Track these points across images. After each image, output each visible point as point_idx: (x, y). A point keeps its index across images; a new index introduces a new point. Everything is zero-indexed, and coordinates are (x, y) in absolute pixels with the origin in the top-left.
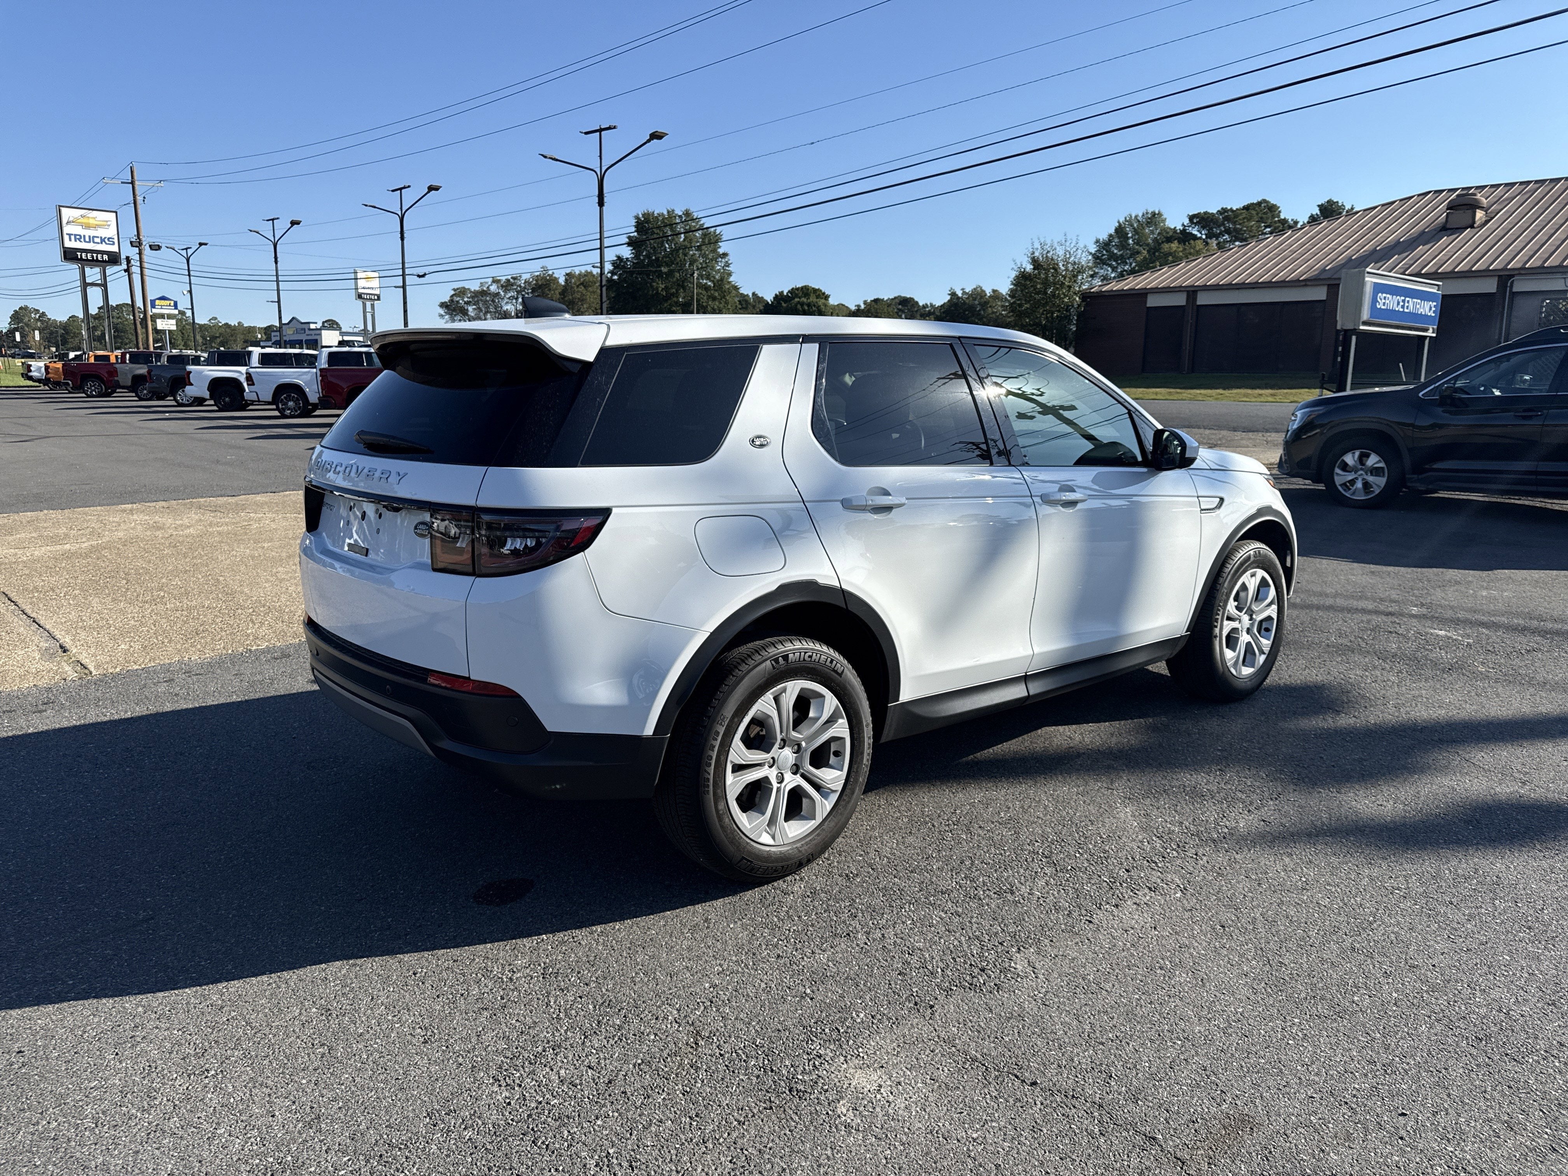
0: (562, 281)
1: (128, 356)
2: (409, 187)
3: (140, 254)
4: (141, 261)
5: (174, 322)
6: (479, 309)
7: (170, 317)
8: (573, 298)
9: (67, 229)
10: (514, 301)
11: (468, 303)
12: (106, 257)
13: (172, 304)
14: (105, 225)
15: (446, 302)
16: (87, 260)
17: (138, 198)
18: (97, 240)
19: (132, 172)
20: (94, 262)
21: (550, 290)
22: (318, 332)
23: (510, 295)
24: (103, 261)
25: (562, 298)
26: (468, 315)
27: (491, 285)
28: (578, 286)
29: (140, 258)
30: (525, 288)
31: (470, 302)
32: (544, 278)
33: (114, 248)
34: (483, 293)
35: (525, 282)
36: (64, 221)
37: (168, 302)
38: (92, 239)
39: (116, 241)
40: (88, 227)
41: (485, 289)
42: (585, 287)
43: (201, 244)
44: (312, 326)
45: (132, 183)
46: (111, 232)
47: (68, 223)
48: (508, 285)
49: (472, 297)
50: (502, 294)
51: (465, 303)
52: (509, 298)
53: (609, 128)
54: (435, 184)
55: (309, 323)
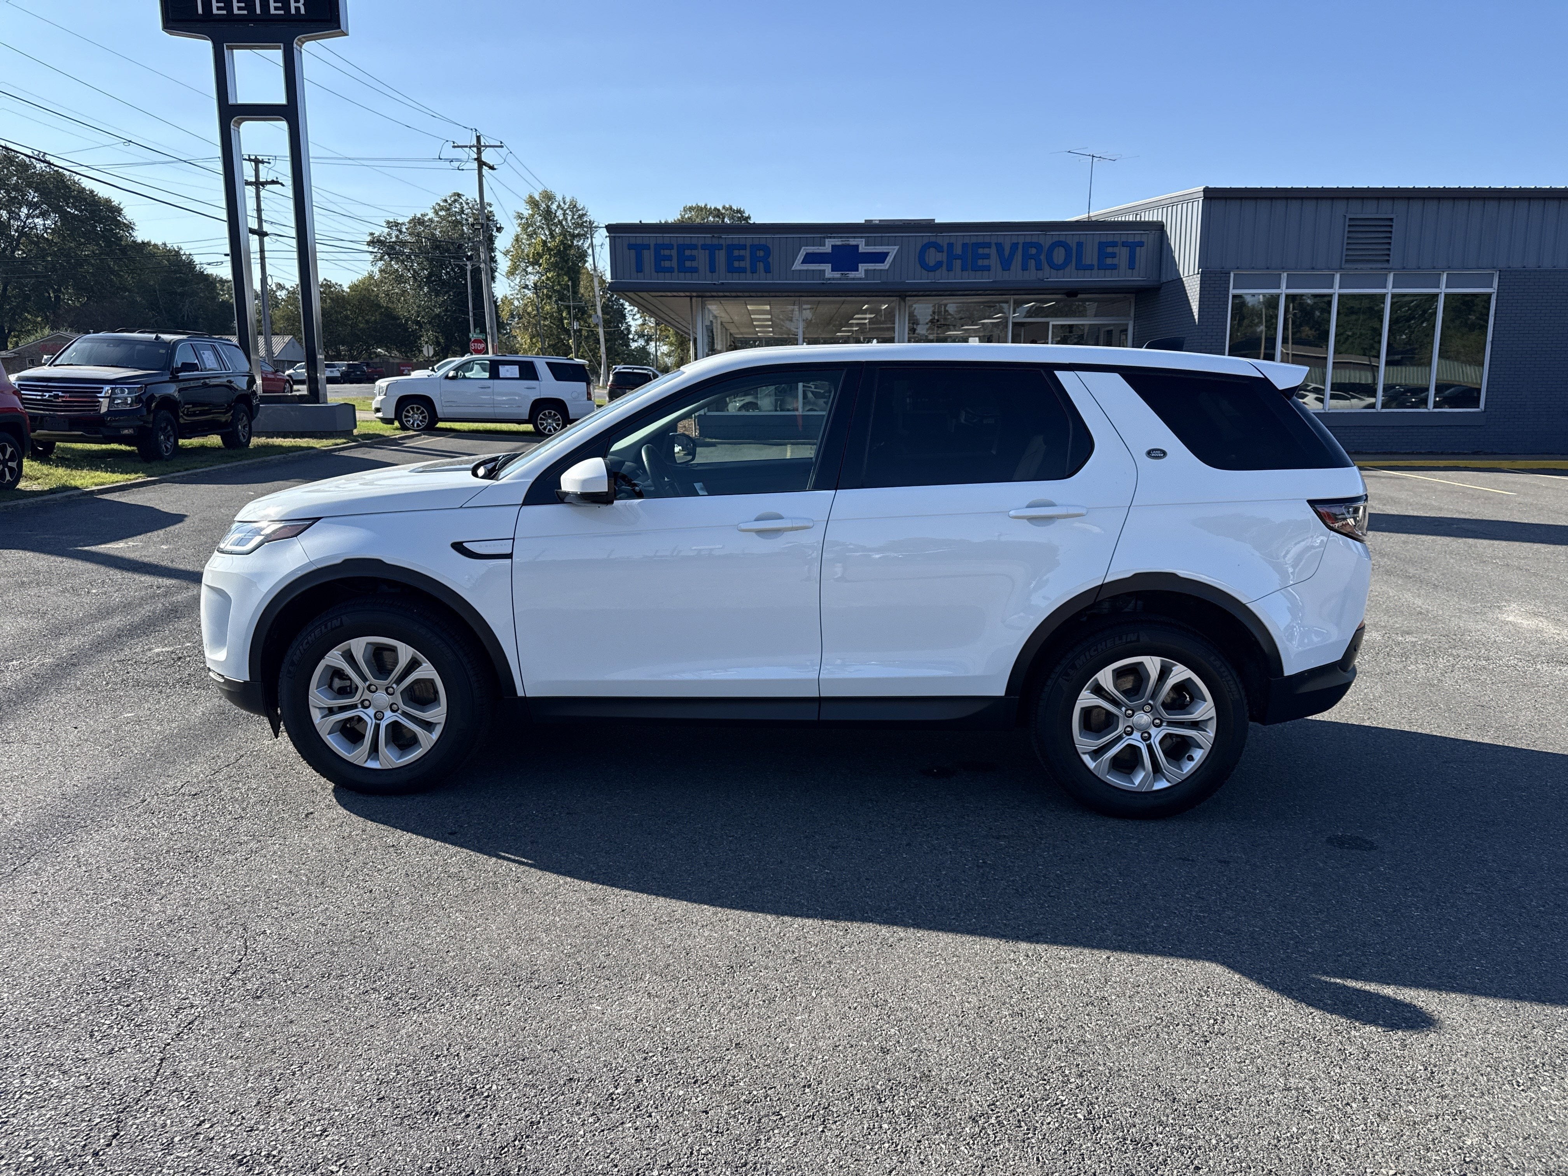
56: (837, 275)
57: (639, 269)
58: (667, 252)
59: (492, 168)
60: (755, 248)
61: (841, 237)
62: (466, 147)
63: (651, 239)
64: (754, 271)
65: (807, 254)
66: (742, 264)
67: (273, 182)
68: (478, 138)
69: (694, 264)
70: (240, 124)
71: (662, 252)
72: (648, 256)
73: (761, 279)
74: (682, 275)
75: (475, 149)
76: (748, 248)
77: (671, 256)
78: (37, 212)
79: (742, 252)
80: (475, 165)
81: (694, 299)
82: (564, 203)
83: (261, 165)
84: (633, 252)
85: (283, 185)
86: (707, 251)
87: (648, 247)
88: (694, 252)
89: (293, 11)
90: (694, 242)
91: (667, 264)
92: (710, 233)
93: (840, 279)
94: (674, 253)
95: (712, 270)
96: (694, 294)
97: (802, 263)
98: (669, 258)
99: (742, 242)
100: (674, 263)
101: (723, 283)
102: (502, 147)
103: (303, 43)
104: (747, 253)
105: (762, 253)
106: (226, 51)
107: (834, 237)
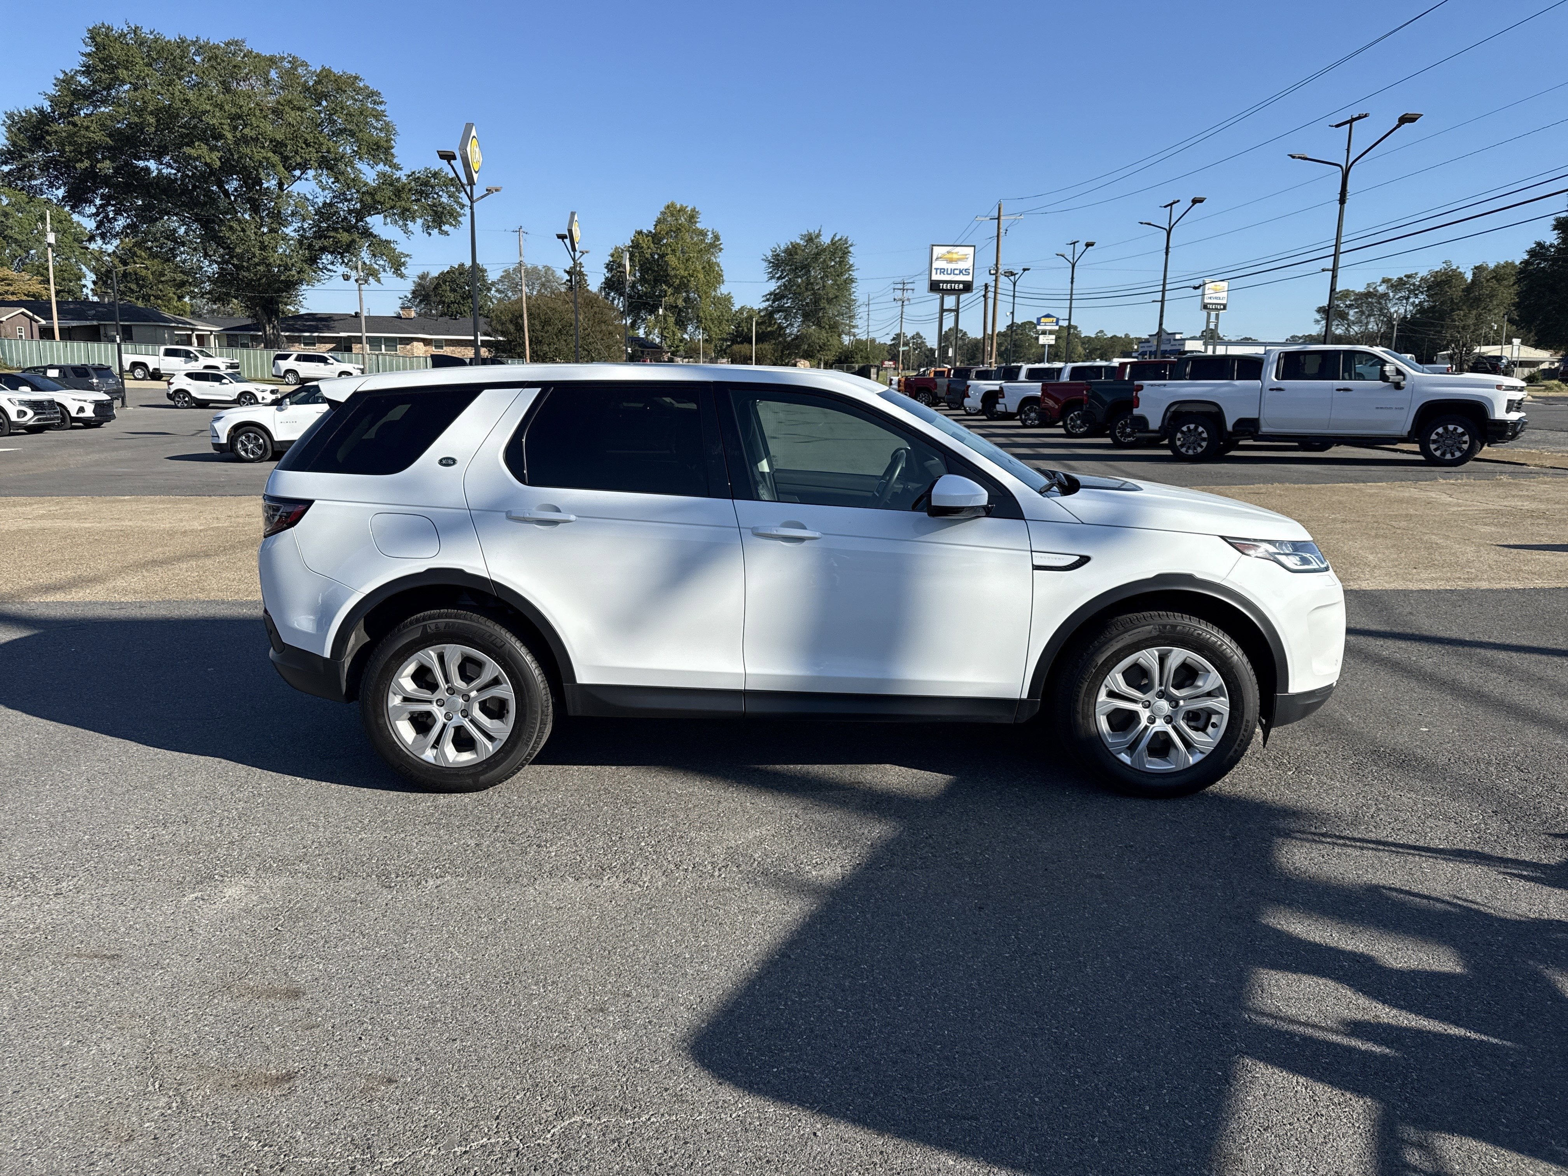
0: (1469, 276)
1: (952, 372)
2: (1178, 201)
3: (996, 280)
4: (996, 287)
5: (1053, 337)
6: (1362, 313)
7: (1051, 332)
8: (1480, 295)
9: (936, 265)
10: (1405, 301)
11: (1350, 307)
12: (961, 286)
13: (1055, 320)
14: (964, 258)
15: (1324, 307)
16: (947, 290)
17: (1001, 231)
18: (957, 272)
19: (999, 209)
20: (951, 291)
21: (1450, 287)
22: (1181, 342)
23: (1400, 295)
24: (959, 290)
25: (1465, 296)
26: (1347, 320)
27: (1380, 285)
28: (1488, 281)
29: (996, 284)
30: (1420, 286)
31: (1352, 305)
32: (1445, 274)
33: (968, 278)
34: (1368, 295)
35: (1421, 280)
36: (934, 258)
37: (1051, 319)
38: (953, 271)
39: (971, 271)
40: (951, 261)
41: (1371, 290)
42: (1497, 280)
43: (1024, 270)
44: (1178, 337)
45: (998, 218)
46: (968, 264)
47: (937, 259)
48: (1399, 285)
49: (1355, 300)
50: (1391, 294)
51: (1347, 306)
52: (1398, 299)
53: (1359, 118)
54: (1199, 196)
55: (1175, 334)
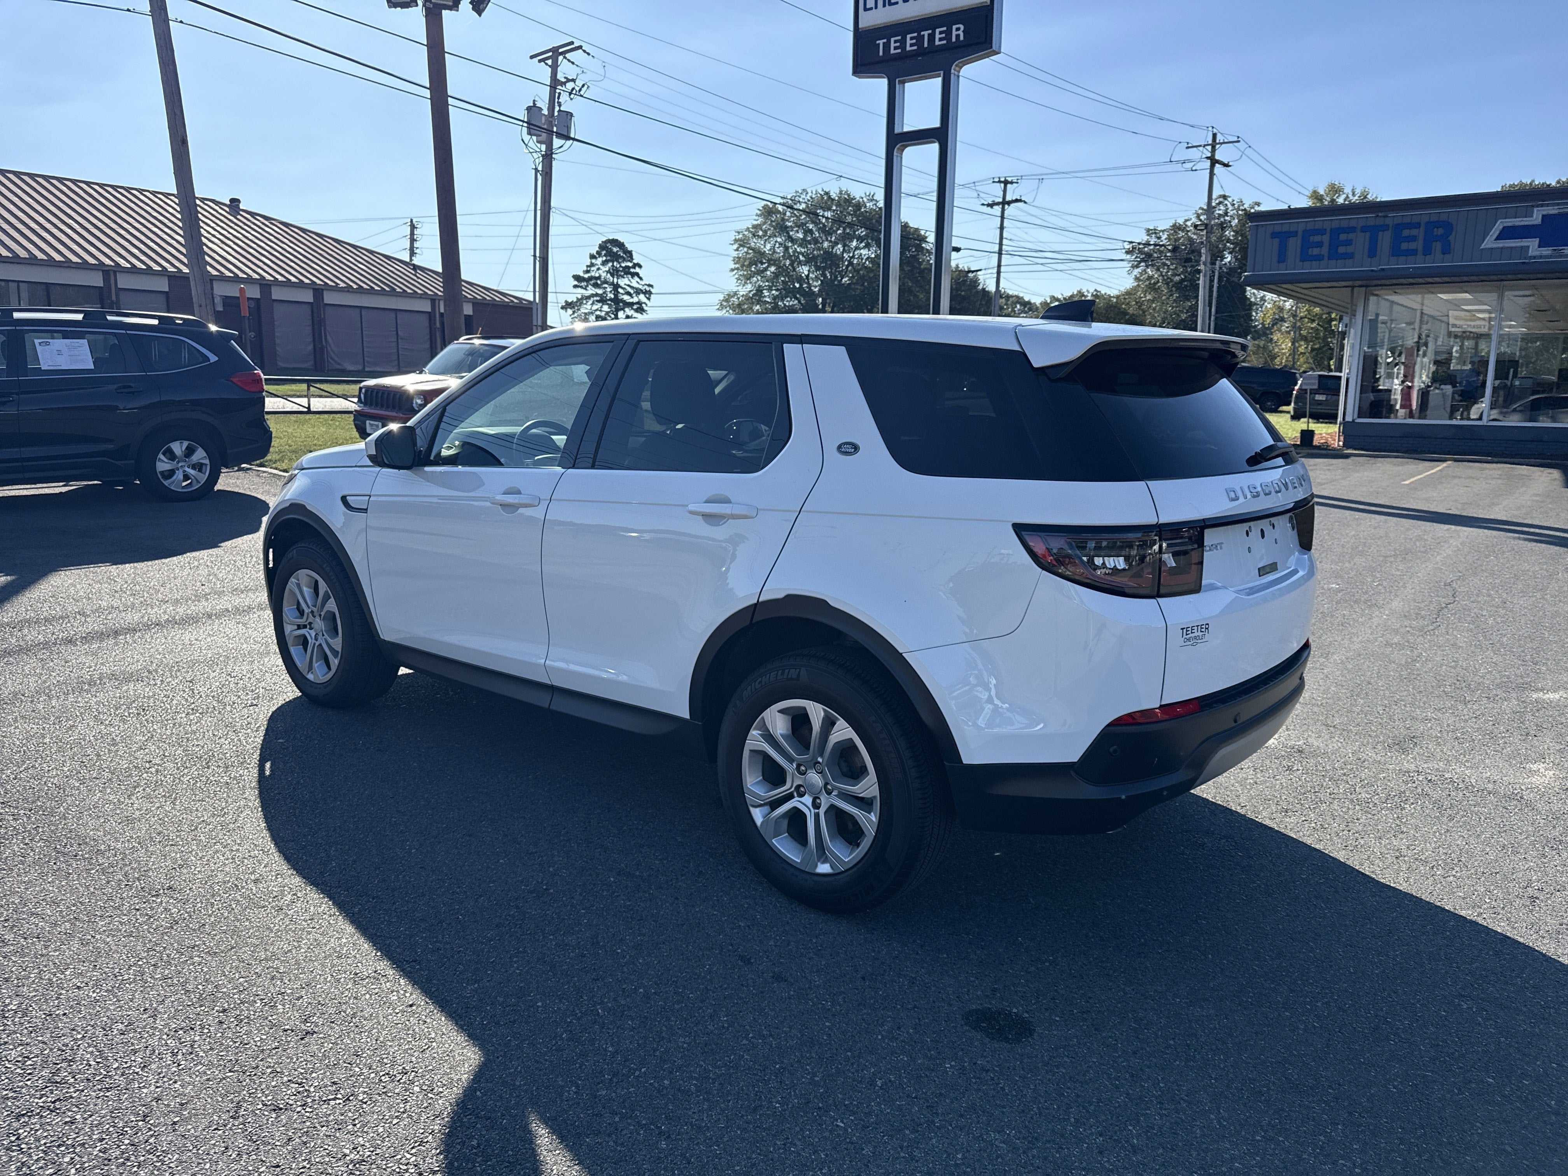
56: (1546, 251)
57: (1282, 258)
58: (1317, 238)
59: (1226, 165)
60: (1432, 225)
61: (1558, 204)
62: (1200, 146)
63: (1300, 225)
64: (1427, 251)
65: (1504, 227)
66: (1412, 245)
67: (1017, 201)
68: (1214, 136)
69: (1349, 249)
70: (903, 151)
71: (1312, 239)
72: (1294, 244)
73: (1437, 261)
74: (1333, 262)
75: (1209, 148)
76: (1423, 226)
77: (1322, 242)
78: (863, 244)
79: (1414, 232)
80: (1208, 163)
81: (1356, 289)
82: (1354, 195)
83: (1009, 186)
84: (1276, 241)
85: (1025, 202)
86: (1368, 234)
87: (1295, 234)
88: (1351, 236)
89: (954, 40)
90: (1353, 223)
91: (1315, 251)
92: (1372, 213)
93: (1551, 256)
94: (1326, 239)
95: (1372, 252)
96: (1358, 283)
97: (1497, 239)
98: (1320, 245)
99: (1415, 220)
100: (1325, 251)
101: (1383, 269)
102: (1238, 141)
103: (961, 68)
104: (1420, 233)
105: (1440, 231)
106: (897, 86)
107: (1548, 205)
